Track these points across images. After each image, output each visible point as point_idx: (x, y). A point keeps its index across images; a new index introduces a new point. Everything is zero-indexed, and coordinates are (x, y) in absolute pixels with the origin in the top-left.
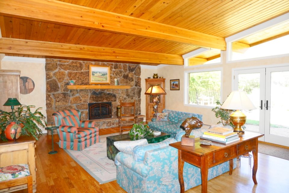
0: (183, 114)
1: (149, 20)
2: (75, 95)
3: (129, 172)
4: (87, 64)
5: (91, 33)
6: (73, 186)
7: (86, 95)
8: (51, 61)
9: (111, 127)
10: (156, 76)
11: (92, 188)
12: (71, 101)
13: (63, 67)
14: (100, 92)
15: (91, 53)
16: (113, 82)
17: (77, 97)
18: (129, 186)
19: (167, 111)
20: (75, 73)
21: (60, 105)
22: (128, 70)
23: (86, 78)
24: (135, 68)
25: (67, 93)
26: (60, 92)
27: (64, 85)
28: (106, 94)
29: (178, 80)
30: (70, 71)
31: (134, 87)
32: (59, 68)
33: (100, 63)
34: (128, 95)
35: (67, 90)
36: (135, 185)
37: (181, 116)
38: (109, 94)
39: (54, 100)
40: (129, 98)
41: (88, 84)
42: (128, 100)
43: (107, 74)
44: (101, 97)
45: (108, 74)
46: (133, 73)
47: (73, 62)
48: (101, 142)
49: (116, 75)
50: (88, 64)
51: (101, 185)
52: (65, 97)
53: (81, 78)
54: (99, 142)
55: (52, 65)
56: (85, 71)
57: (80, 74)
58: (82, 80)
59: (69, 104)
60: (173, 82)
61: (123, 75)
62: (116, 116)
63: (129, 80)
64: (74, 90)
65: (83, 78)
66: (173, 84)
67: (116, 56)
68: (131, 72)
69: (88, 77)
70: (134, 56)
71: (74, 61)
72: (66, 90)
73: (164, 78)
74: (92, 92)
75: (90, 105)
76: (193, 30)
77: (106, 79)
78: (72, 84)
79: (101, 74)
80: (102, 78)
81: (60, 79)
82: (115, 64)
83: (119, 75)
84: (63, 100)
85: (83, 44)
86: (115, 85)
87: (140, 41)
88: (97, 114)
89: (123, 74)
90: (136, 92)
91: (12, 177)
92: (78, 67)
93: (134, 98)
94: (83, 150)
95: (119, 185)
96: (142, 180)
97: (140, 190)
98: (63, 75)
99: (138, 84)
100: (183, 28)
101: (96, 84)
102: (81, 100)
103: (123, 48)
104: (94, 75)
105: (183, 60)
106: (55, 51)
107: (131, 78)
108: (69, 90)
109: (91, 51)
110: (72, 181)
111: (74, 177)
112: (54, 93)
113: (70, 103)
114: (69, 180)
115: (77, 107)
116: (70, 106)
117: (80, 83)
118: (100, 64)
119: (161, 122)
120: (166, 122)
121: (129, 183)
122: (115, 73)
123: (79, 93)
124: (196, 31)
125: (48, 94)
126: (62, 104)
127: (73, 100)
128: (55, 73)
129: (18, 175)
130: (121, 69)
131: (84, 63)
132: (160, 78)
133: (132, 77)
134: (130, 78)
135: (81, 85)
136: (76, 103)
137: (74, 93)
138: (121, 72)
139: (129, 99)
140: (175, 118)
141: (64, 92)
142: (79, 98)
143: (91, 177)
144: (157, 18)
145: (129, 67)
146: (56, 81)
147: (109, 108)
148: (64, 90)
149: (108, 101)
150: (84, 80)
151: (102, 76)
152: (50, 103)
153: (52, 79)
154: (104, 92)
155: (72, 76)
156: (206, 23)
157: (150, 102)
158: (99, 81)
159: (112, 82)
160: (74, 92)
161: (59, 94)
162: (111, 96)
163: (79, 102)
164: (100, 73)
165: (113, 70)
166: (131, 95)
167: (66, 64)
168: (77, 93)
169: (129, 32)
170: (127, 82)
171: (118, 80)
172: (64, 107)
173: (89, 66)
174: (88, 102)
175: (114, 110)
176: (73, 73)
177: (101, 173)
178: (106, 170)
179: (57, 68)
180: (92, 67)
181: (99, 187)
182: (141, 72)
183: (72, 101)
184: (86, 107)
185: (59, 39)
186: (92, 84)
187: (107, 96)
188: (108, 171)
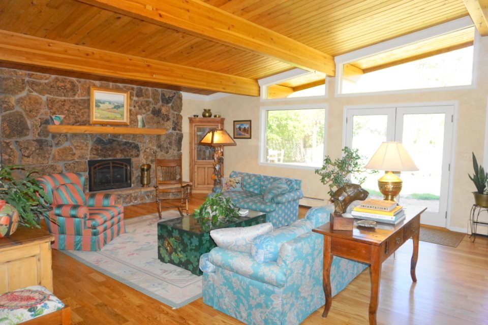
0: (270, 179)
1: (233, 13)
2: (61, 144)
3: (239, 282)
4: (85, 86)
5: (117, 26)
6: (123, 318)
7: (84, 144)
8: (12, 75)
9: (132, 203)
10: (207, 113)
11: (163, 318)
12: (54, 156)
13: (36, 88)
14: (109, 139)
15: (106, 63)
16: (136, 122)
17: (65, 149)
18: (238, 306)
19: (239, 175)
20: (62, 101)
21: (31, 163)
22: (160, 100)
23: (82, 113)
24: (173, 97)
25: (47, 140)
26: (30, 137)
27: (40, 124)
28: (122, 143)
29: (249, 122)
30: (52, 96)
31: (171, 131)
32: (29, 90)
33: (111, 84)
34: (160, 146)
35: (45, 133)
36: (253, 303)
37: (266, 183)
38: (126, 143)
39: (17, 153)
40: (161, 151)
41: (86, 123)
42: (159, 155)
43: (123, 106)
44: (113, 149)
45: (125, 106)
46: (169, 107)
47: (57, 79)
48: (128, 232)
49: (140, 109)
50: (88, 86)
51: (177, 310)
52: (41, 148)
53: (73, 112)
54: (125, 232)
55: (14, 83)
56: (81, 98)
57: (72, 103)
58: (75, 115)
59: (51, 162)
60: (238, 124)
61: (151, 109)
62: (139, 183)
63: (163, 119)
64: (60, 134)
65: (78, 112)
66: (240, 128)
67: (152, 74)
68: (165, 105)
69: (87, 110)
70: (182, 76)
71: (60, 77)
72: (44, 135)
73: (222, 117)
74: (95, 139)
75: (91, 163)
76: (295, 39)
77: (122, 115)
78: (57, 122)
79: (113, 106)
80: (115, 113)
81: (30, 111)
82: (137, 88)
83: (145, 110)
84: (38, 154)
85: (93, 45)
86: (139, 127)
87: (201, 50)
88: (104, 181)
89: (151, 106)
90: (173, 141)
91: (32, 315)
92: (68, 90)
93: (171, 151)
94: (102, 250)
95: (212, 307)
96: (273, 292)
97: (268, 310)
98: (38, 103)
99: (178, 126)
100: (281, 33)
101: (103, 124)
102: (75, 154)
103: (164, 60)
104: (99, 106)
105: (260, 87)
106: (34, 54)
107: (166, 115)
108: (50, 135)
109: (108, 61)
110: (115, 310)
111: (115, 301)
112: (18, 140)
113: (53, 159)
114: (110, 308)
115: (65, 167)
116: (52, 166)
117: (72, 120)
118: (111, 87)
119: (233, 194)
120: (239, 192)
121: (238, 302)
122: (138, 104)
123: (71, 142)
124: (299, 41)
125: (5, 141)
126: (35, 162)
127: (59, 155)
128: (21, 98)
129: (42, 310)
130: (149, 98)
131: (80, 82)
132: (215, 116)
133: (167, 113)
134: (163, 114)
135: (73, 125)
136: (64, 160)
137: (60, 141)
138: (148, 103)
139: (162, 153)
140: (254, 186)
141: (39, 138)
142: (71, 149)
143: (149, 298)
144: (247, 12)
145: (163, 95)
146: (22, 116)
147: (126, 170)
148: (39, 134)
149: (125, 157)
150: (79, 116)
151: (115, 109)
152: (9, 160)
153: (12, 111)
154: (118, 139)
155: (57, 106)
156: (319, 29)
157: (198, 159)
158: (108, 118)
159: (133, 122)
160: (59, 139)
161: (28, 141)
162: (131, 147)
163: (69, 158)
164: (110, 103)
165: (135, 98)
166: (165, 146)
167: (43, 81)
168: (67, 141)
169: (202, 31)
170: (159, 122)
171: (143, 118)
172: (41, 168)
173: (89, 88)
174: (87, 159)
175: (136, 173)
176: (58, 102)
177: (164, 288)
178: (169, 283)
179: (23, 88)
180: (95, 91)
181: (175, 314)
182: (183, 105)
183: (57, 156)
184: (83, 167)
185: (46, 30)
186: (95, 124)
187: (122, 147)
188: (173, 283)
